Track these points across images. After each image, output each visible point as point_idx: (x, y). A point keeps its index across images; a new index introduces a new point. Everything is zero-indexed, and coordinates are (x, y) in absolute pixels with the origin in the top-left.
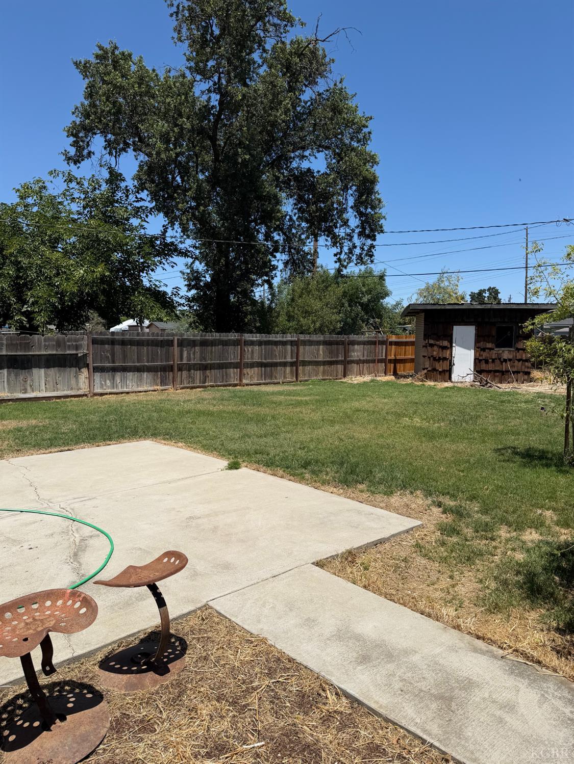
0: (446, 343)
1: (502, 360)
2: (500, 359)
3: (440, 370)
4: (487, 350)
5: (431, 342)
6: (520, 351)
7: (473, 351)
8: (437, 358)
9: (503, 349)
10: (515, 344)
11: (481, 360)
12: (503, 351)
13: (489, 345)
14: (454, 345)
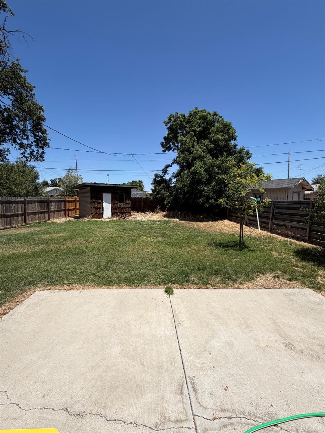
0: (100, 201)
1: (121, 207)
2: (120, 207)
3: (99, 213)
4: (116, 204)
5: (94, 201)
6: (127, 204)
7: (110, 204)
8: (97, 208)
9: (121, 203)
10: (125, 201)
11: (114, 208)
12: (121, 204)
13: (117, 202)
14: (103, 202)
